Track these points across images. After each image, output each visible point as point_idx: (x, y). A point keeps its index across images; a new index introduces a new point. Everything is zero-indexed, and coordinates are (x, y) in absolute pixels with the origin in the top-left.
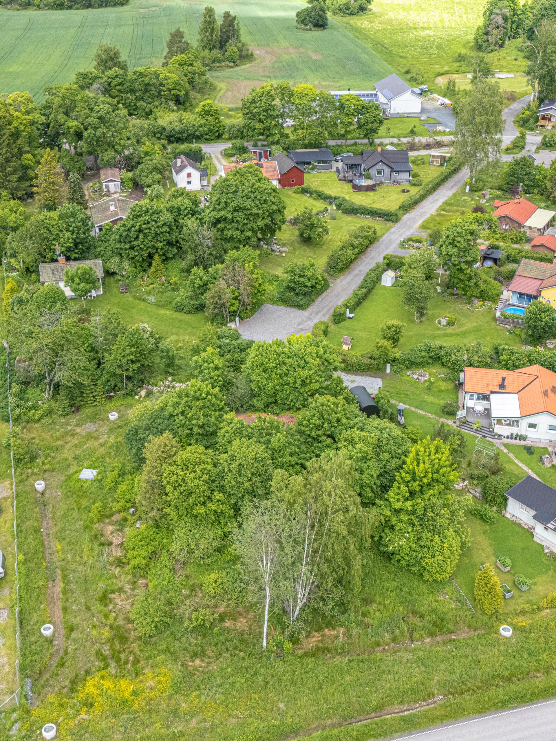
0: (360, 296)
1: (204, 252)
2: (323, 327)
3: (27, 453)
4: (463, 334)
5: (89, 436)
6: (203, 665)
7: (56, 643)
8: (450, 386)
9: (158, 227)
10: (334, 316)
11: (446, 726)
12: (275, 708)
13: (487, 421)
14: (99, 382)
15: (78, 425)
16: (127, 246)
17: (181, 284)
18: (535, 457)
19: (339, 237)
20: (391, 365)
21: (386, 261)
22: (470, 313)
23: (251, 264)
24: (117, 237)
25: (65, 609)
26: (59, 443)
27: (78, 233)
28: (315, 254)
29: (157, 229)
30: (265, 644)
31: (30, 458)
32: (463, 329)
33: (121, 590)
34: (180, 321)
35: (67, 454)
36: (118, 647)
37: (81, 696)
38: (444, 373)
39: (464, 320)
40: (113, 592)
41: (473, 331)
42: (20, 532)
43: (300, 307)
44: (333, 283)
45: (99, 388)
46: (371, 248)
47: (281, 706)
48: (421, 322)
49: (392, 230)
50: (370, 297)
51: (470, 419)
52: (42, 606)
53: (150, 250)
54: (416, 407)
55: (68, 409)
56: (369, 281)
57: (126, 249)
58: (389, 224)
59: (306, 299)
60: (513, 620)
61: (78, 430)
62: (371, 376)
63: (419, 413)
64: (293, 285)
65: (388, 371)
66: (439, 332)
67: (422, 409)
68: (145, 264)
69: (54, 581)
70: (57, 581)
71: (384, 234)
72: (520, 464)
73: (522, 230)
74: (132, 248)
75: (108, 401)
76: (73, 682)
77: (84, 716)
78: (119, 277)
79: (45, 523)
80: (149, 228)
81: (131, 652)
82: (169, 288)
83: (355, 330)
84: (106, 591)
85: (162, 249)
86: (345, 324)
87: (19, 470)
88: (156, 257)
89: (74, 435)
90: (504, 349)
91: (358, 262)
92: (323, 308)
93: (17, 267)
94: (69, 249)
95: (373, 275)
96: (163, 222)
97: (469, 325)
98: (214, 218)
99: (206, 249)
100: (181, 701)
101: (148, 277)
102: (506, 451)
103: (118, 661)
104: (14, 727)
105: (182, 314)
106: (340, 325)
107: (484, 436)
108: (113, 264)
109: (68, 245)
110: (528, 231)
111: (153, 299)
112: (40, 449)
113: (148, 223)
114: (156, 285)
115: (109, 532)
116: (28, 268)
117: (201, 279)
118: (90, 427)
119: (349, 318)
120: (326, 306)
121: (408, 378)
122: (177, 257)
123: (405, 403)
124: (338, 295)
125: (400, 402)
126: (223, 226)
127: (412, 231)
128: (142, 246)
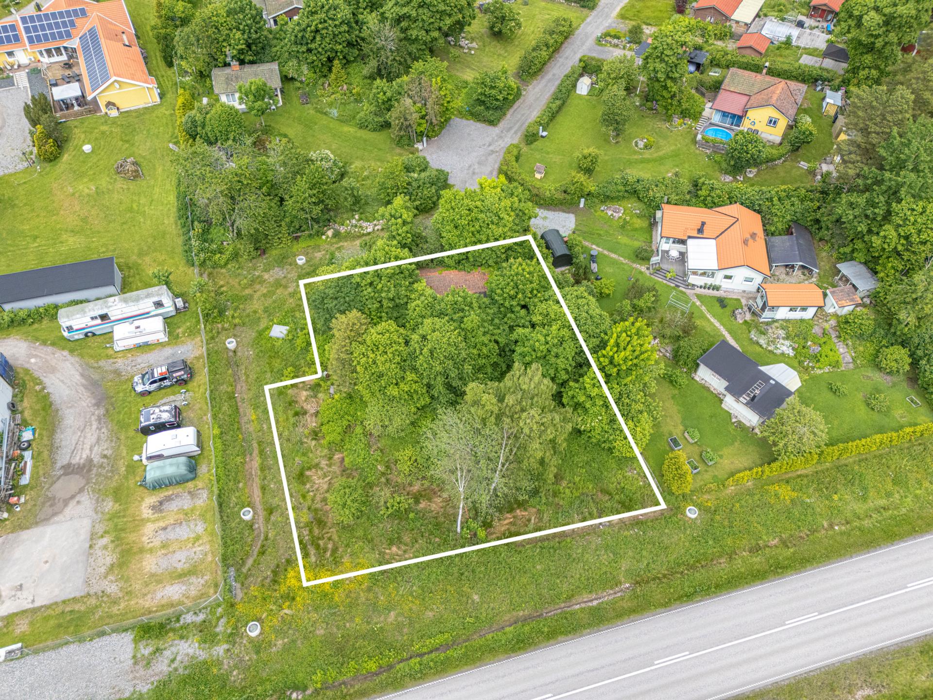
0: (555, 110)
1: (387, 58)
2: (515, 152)
3: (215, 307)
4: (661, 160)
5: (278, 284)
6: (400, 552)
7: (257, 526)
8: (644, 224)
9: (335, 26)
10: (526, 136)
11: (633, 621)
12: (470, 601)
13: (681, 268)
14: (283, 223)
15: (266, 270)
16: (304, 49)
17: (364, 93)
18: (728, 310)
19: (532, 29)
20: (586, 200)
21: (582, 64)
22: (669, 133)
23: (439, 78)
24: (293, 38)
25: (263, 488)
26: (248, 291)
27: (250, 32)
28: (506, 51)
29: (335, 29)
30: (459, 530)
31: (219, 312)
32: (661, 153)
33: (317, 466)
34: (365, 141)
35: (256, 305)
36: (316, 531)
37: (283, 589)
38: (639, 209)
39: (662, 142)
40: (309, 469)
41: (672, 156)
42: (213, 399)
43: (492, 123)
44: (525, 90)
45: (284, 229)
46: (566, 45)
47: (476, 597)
48: (617, 142)
49: (588, 20)
50: (564, 110)
51: (665, 266)
52: (241, 485)
53: (329, 53)
54: (609, 251)
55: (254, 253)
56: (564, 90)
57: (304, 52)
58: (586, 11)
59: (498, 114)
60: (699, 498)
61: (266, 276)
62: (564, 211)
63: (612, 258)
64: (483, 98)
65: (582, 205)
66: (636, 157)
67: (615, 253)
68: (325, 70)
69: (251, 454)
70: (254, 455)
71: (579, 25)
72: (712, 320)
73: (728, 24)
74: (309, 51)
75: (295, 242)
76: (275, 573)
77: (286, 611)
78: (298, 84)
79: (239, 387)
80: (327, 28)
81: (330, 539)
82: (352, 98)
83: (548, 153)
84: (303, 468)
85: (342, 51)
86: (538, 144)
87: (209, 327)
88: (336, 62)
89: (262, 282)
90: (703, 184)
91: (552, 63)
92: (515, 124)
93: (189, 70)
94: (241, 51)
95: (568, 82)
96: (340, 20)
97: (667, 148)
98: (397, 14)
99: (389, 54)
100: (379, 595)
101: (329, 85)
102: (698, 303)
103: (318, 547)
104: (220, 623)
105: (366, 131)
106: (533, 146)
107: (677, 286)
108: (291, 68)
109: (240, 47)
110: (734, 25)
111: (335, 112)
112: (228, 301)
113: (325, 21)
114: (338, 96)
115: (303, 398)
116: (201, 72)
117: (385, 93)
118: (277, 273)
119: (542, 137)
120: (518, 121)
121: (602, 214)
122: (359, 59)
123: (597, 245)
124: (530, 106)
125: (593, 243)
126: (407, 24)
127: (610, 21)
128: (320, 50)
